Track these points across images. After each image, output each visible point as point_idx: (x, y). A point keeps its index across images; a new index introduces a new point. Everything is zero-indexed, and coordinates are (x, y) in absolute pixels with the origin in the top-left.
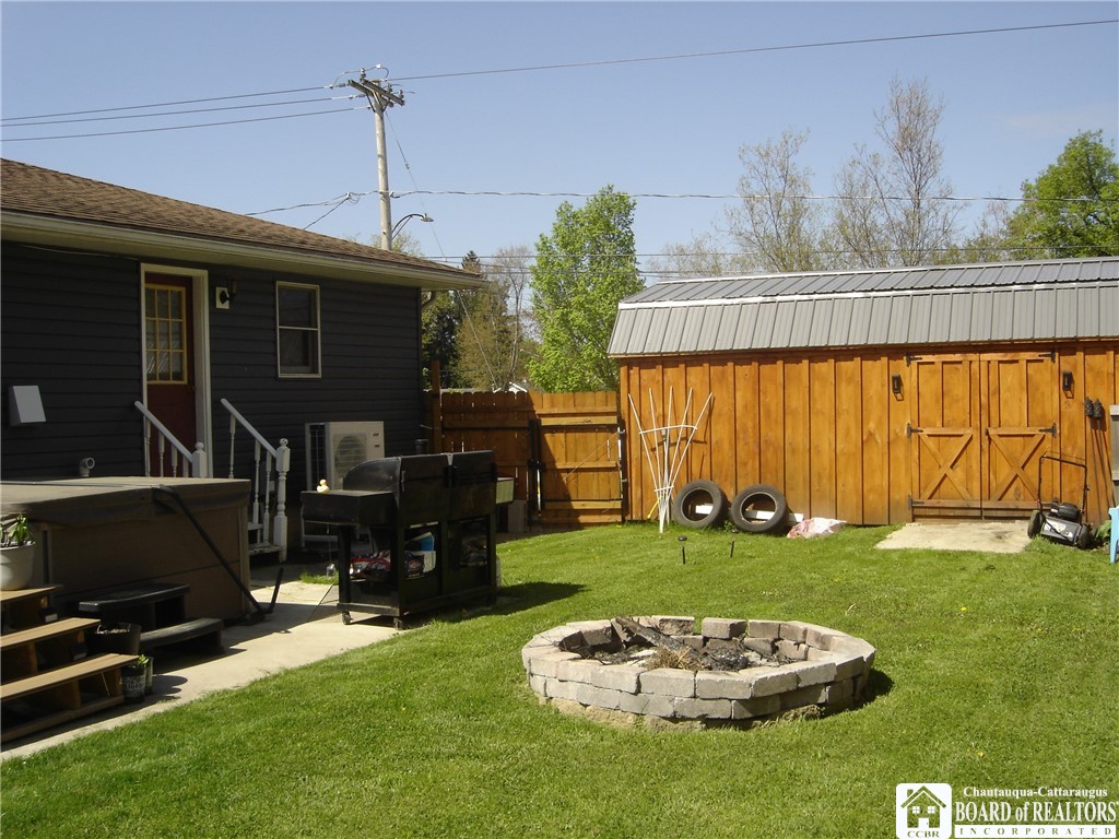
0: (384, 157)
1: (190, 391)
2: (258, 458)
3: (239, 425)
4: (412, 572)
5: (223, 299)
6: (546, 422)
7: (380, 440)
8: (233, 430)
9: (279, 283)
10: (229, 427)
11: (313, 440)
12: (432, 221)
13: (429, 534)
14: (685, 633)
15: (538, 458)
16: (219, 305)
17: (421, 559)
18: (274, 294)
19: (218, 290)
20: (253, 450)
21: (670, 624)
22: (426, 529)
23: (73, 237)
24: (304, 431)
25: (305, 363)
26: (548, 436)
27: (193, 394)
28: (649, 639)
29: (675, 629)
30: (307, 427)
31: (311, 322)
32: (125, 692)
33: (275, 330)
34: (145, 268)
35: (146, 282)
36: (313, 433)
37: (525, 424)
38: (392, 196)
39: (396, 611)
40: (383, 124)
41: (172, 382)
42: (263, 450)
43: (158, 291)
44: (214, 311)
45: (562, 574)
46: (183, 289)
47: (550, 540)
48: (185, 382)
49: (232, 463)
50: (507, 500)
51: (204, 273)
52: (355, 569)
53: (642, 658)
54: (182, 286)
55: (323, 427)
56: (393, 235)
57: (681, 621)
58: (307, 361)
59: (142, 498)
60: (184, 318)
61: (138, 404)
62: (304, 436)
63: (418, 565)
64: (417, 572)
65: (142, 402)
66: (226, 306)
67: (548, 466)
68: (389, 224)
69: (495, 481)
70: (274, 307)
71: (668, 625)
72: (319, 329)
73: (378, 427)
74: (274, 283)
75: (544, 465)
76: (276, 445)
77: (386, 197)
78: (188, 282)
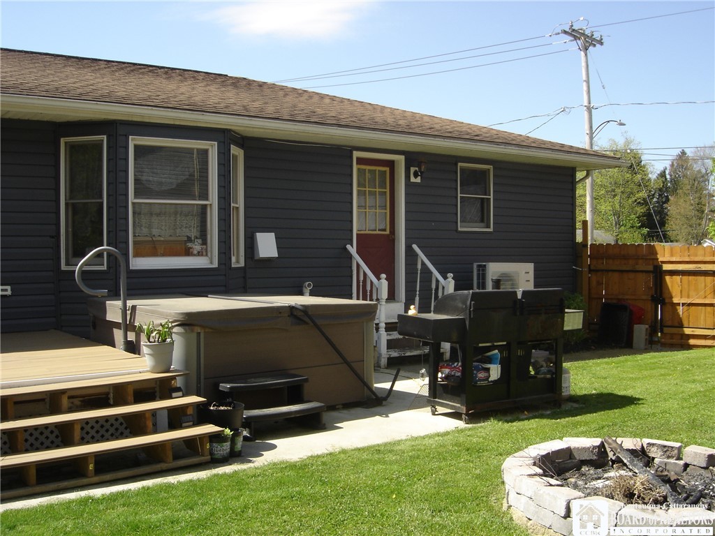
0: (588, 82)
1: (391, 239)
2: (434, 286)
3: (423, 263)
4: (480, 380)
5: (416, 175)
6: (666, 267)
7: (531, 276)
8: (419, 267)
9: (460, 164)
10: (417, 264)
11: (478, 275)
12: (624, 125)
13: (497, 351)
14: (669, 457)
15: (660, 295)
16: (413, 179)
17: (488, 370)
18: (456, 173)
19: (413, 170)
20: (431, 281)
21: (656, 448)
22: (494, 348)
23: (310, 135)
24: (472, 268)
25: (482, 221)
26: (668, 278)
27: (393, 241)
28: (625, 461)
29: (660, 453)
30: (475, 265)
31: (486, 192)
32: (211, 454)
33: (456, 197)
34: (356, 154)
35: (357, 164)
36: (479, 270)
37: (651, 268)
38: (593, 108)
39: (463, 409)
40: (587, 59)
41: (378, 232)
42: (437, 281)
43: (369, 170)
44: (408, 184)
45: (634, 387)
46: (387, 169)
47: (655, 357)
48: (388, 232)
49: (418, 289)
50: (576, 327)
51: (401, 158)
52: (442, 374)
53: (607, 479)
54: (387, 166)
55: (485, 265)
56: (594, 135)
57: (665, 446)
58: (483, 219)
59: (280, 313)
60: (388, 187)
61: (348, 247)
62: (472, 272)
63: (486, 374)
64: (484, 380)
65: (352, 246)
66: (418, 180)
67: (667, 301)
68: (591, 127)
69: (563, 313)
70: (456, 181)
71: (654, 449)
72: (492, 197)
73: (530, 267)
74: (456, 165)
75: (664, 299)
76: (445, 278)
77: (589, 109)
78: (391, 164)
